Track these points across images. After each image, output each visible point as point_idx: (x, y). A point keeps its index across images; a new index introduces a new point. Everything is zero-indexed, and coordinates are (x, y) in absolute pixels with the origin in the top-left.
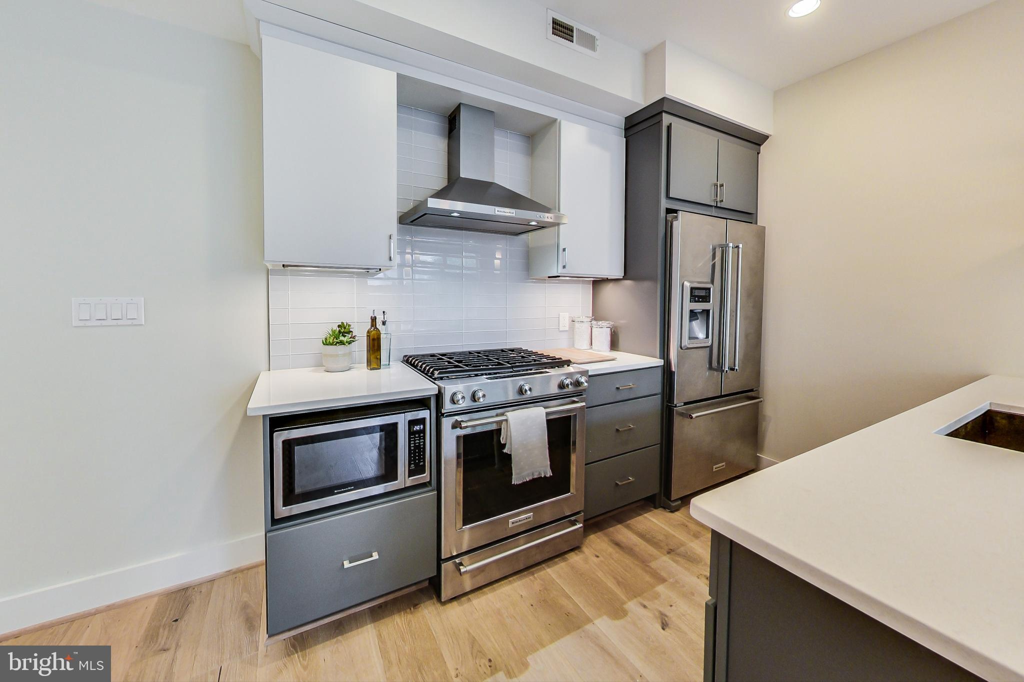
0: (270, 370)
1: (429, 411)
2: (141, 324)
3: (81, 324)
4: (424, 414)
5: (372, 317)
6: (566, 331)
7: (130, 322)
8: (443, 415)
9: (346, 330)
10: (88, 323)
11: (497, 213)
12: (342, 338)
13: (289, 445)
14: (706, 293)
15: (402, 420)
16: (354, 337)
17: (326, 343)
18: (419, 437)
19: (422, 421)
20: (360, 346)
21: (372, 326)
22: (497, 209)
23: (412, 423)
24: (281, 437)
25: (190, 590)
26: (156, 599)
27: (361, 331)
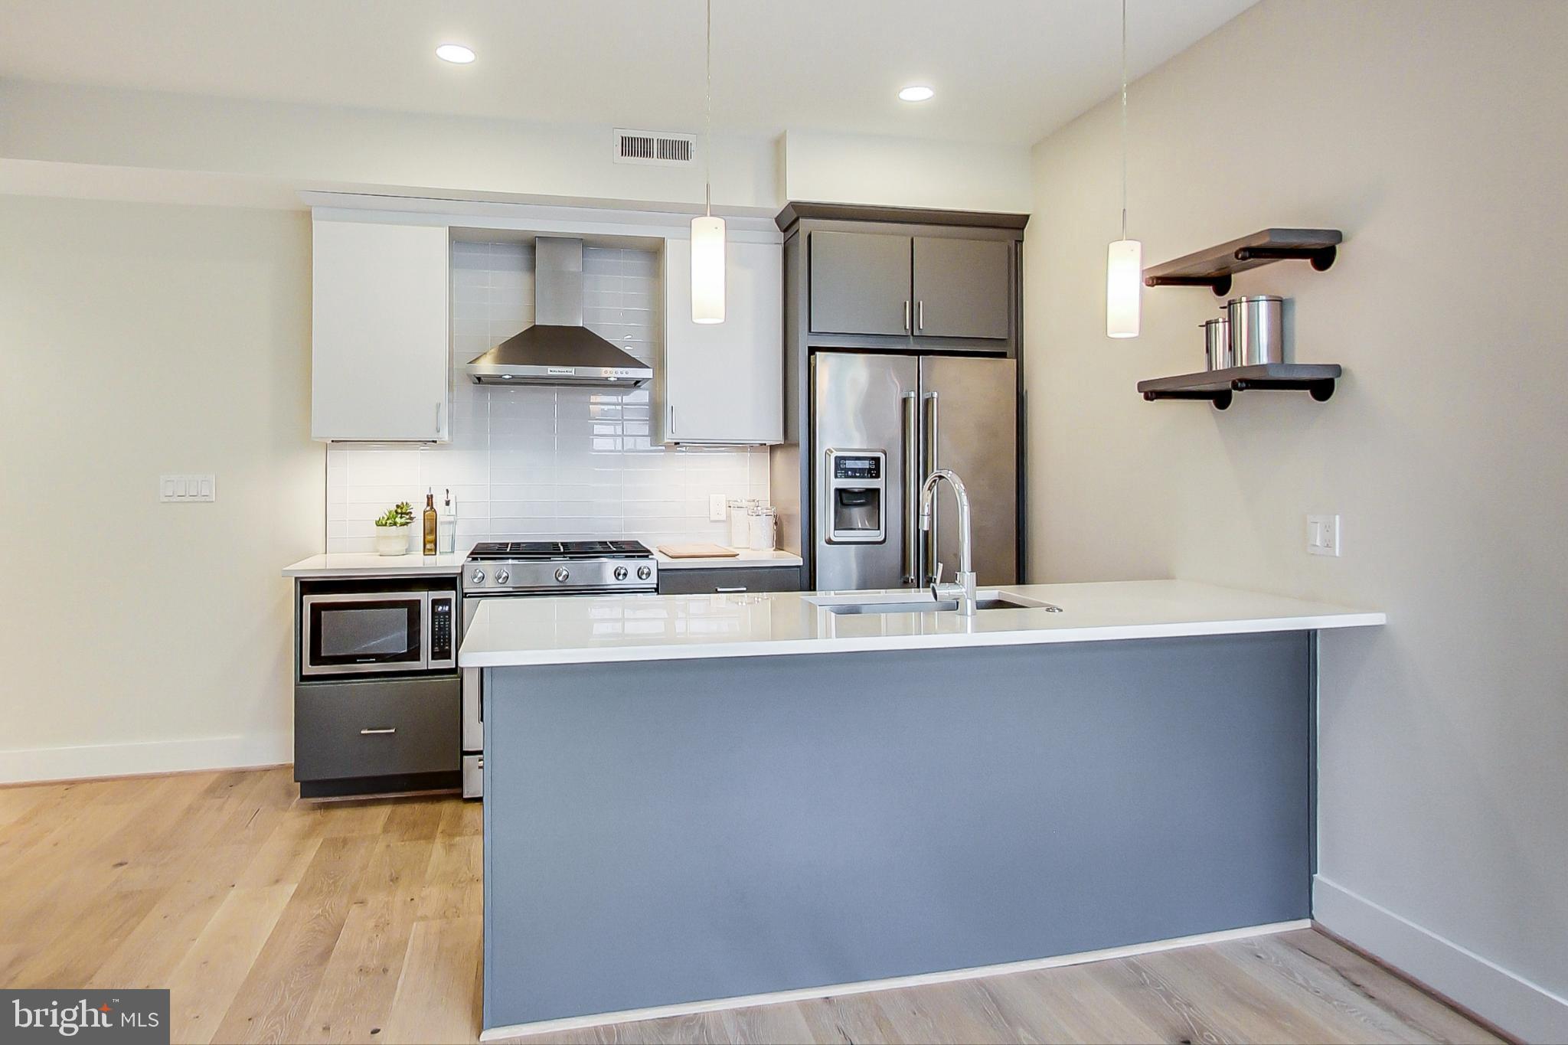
0: (326, 553)
1: (454, 592)
2: (211, 500)
3: (166, 500)
4: (450, 595)
5: (428, 496)
6: (723, 521)
7: (203, 499)
8: (465, 595)
9: (404, 511)
10: (171, 499)
11: (550, 373)
12: (398, 520)
13: (316, 609)
14: (870, 464)
15: (425, 598)
16: (411, 518)
17: (378, 524)
18: (445, 618)
19: (447, 602)
20: (417, 528)
21: (428, 505)
22: (550, 368)
23: (435, 603)
24: (310, 599)
25: (247, 773)
26: (217, 775)
27: (418, 510)
